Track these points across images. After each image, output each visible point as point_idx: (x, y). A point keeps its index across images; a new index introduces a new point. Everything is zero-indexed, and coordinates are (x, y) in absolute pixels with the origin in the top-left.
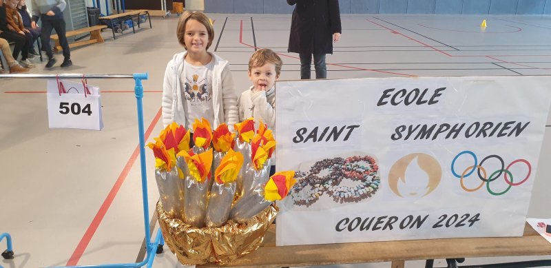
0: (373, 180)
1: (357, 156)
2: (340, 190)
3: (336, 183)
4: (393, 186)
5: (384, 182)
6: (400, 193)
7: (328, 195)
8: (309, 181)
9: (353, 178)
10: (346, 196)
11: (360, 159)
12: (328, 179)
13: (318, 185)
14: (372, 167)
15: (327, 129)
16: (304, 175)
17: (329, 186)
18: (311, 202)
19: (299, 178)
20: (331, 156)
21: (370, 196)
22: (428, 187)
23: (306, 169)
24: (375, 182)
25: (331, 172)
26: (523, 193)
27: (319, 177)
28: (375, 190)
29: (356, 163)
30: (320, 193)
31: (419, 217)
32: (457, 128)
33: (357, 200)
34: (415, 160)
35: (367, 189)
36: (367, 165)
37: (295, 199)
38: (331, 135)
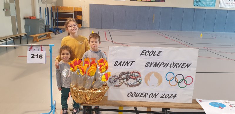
0: (139, 80)
1: (134, 71)
2: (129, 82)
3: (127, 80)
4: (146, 82)
5: (143, 81)
7: (125, 84)
8: (119, 79)
9: (133, 79)
10: (131, 85)
12: (125, 78)
13: (121, 80)
14: (139, 75)
15: (125, 62)
16: (117, 76)
17: (125, 81)
18: (119, 86)
19: (116, 78)
20: (126, 71)
21: (139, 85)
22: (158, 83)
23: (118, 75)
25: (126, 76)
26: (191, 88)
27: (122, 78)
28: (140, 83)
29: (134, 74)
30: (122, 83)
31: (155, 94)
32: (167, 64)
33: (134, 86)
34: (153, 74)
35: (138, 83)
36: (137, 75)
37: (114, 84)
38: (126, 64)
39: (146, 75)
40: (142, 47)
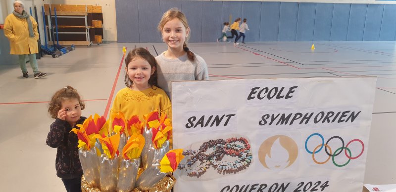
0: (247, 156)
1: (234, 137)
2: (222, 164)
3: (219, 159)
5: (255, 157)
6: (268, 165)
7: (213, 168)
8: (198, 158)
9: (232, 155)
10: (227, 169)
11: (237, 140)
12: (213, 156)
13: (205, 161)
14: (245, 146)
15: (211, 117)
16: (195, 153)
17: (214, 161)
18: (201, 174)
19: (191, 155)
20: (215, 137)
21: (245, 169)
22: (288, 161)
23: (196, 148)
24: (248, 157)
25: (215, 150)
26: (359, 165)
27: (206, 154)
28: (249, 163)
29: (233, 143)
30: (207, 166)
31: (283, 184)
32: (308, 116)
33: (235, 172)
34: (277, 141)
35: (243, 163)
36: (242, 145)
37: (188, 171)
38: (214, 121)
39: (262, 145)
40: (252, 80)
